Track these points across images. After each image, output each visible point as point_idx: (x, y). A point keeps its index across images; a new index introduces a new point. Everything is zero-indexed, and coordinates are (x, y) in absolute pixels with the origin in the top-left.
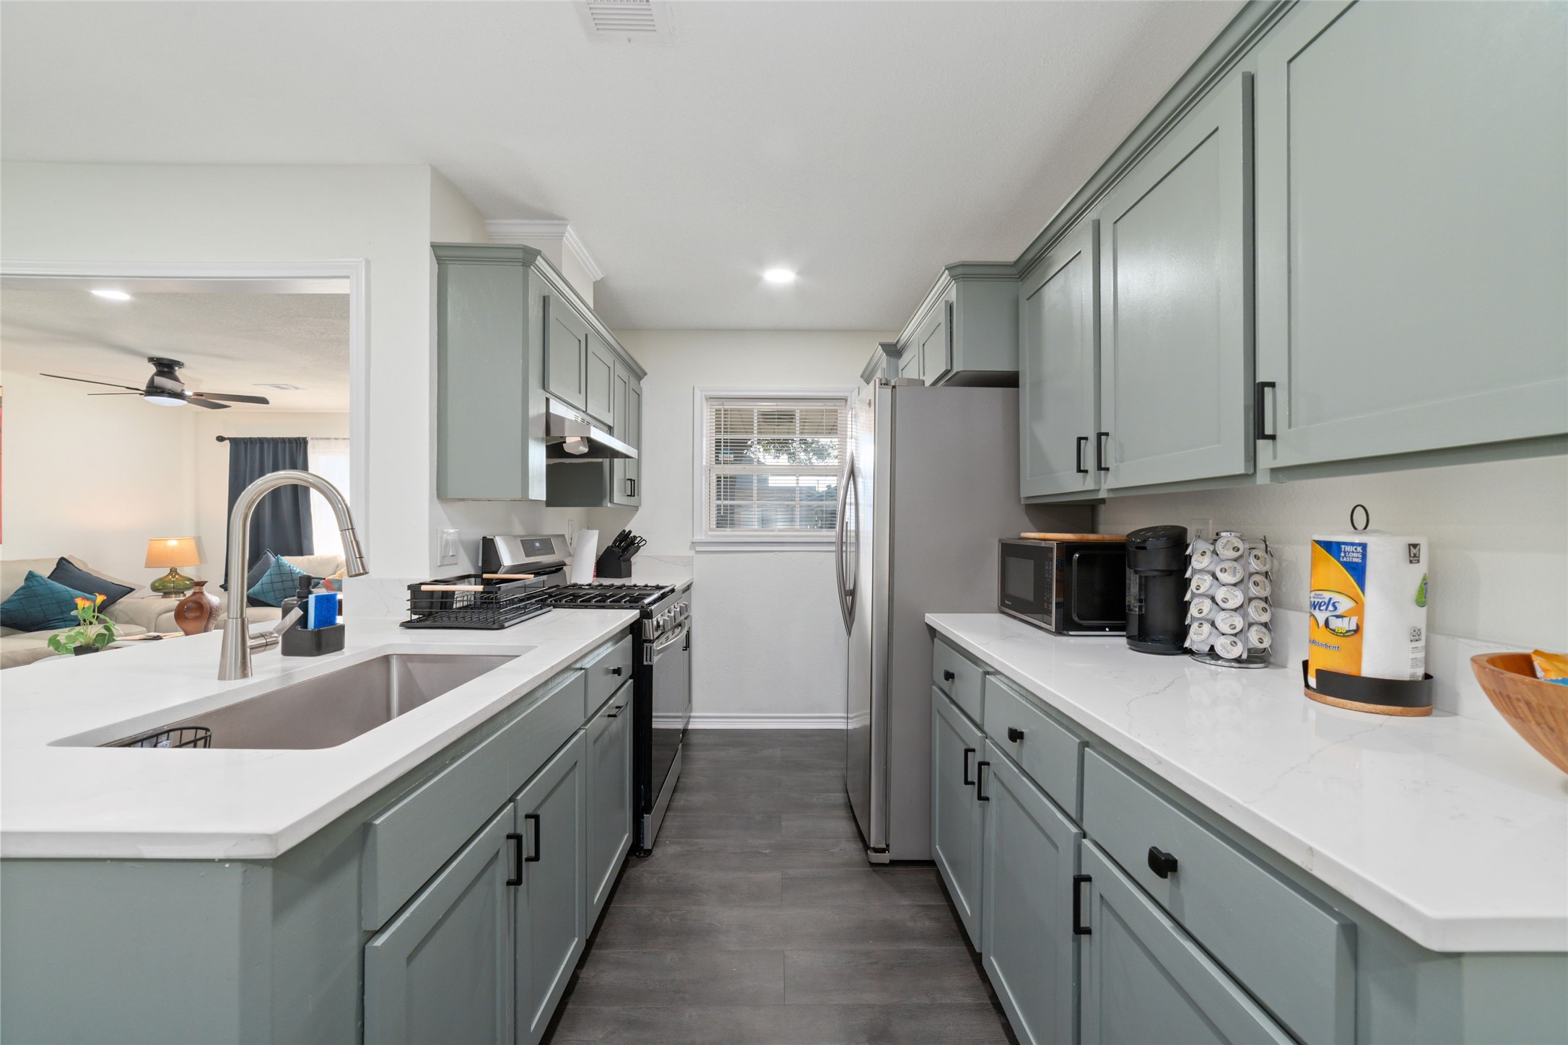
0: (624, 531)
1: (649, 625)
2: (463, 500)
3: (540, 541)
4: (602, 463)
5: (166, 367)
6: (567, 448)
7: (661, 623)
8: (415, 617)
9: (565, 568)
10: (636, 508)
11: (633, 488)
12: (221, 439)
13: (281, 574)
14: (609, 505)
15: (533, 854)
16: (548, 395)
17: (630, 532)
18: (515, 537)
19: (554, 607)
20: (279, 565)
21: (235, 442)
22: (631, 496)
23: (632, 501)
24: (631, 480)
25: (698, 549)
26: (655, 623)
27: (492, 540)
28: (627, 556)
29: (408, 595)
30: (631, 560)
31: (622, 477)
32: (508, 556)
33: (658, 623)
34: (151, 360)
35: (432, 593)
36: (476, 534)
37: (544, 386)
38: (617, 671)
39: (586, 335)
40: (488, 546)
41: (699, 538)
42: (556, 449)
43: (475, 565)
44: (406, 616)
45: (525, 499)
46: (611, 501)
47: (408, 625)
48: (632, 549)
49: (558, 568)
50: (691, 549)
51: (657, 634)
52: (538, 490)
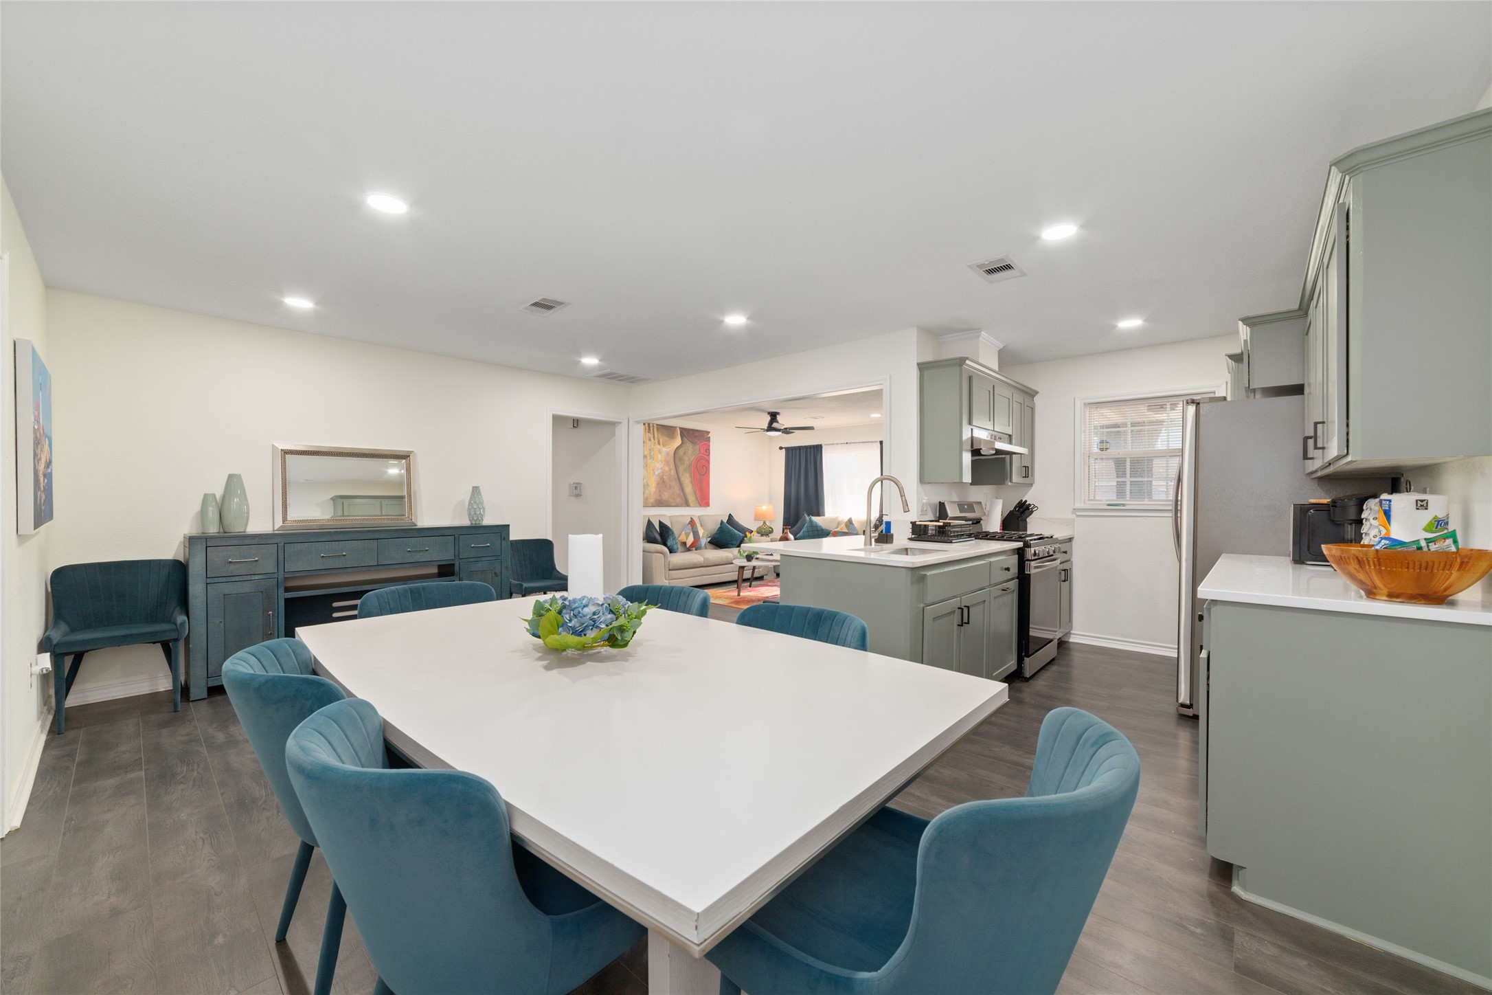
0: (1022, 500)
1: (1030, 553)
2: (929, 483)
3: (967, 505)
4: (1004, 458)
5: (774, 416)
6: (982, 453)
7: (1037, 552)
8: (913, 536)
9: (981, 522)
10: (1031, 485)
11: (1027, 472)
12: (781, 448)
13: (812, 526)
14: (1009, 484)
15: (967, 622)
16: (972, 427)
17: (1026, 501)
18: (954, 502)
19: (976, 539)
20: (811, 521)
21: (788, 449)
22: (1026, 477)
23: (1027, 481)
24: (1025, 467)
25: (1078, 513)
26: (1033, 552)
27: (943, 503)
28: (1024, 516)
29: (911, 526)
30: (1027, 520)
31: (1019, 465)
32: (952, 511)
33: (1035, 551)
34: (769, 413)
35: (920, 525)
36: (936, 500)
37: (970, 423)
38: (1008, 569)
39: (994, 386)
40: (942, 505)
41: (1079, 505)
42: (976, 452)
43: (935, 515)
44: (910, 536)
45: (961, 483)
46: (1011, 481)
47: (911, 539)
48: (1027, 512)
49: (977, 522)
50: (1072, 513)
51: (1033, 558)
52: (967, 478)
